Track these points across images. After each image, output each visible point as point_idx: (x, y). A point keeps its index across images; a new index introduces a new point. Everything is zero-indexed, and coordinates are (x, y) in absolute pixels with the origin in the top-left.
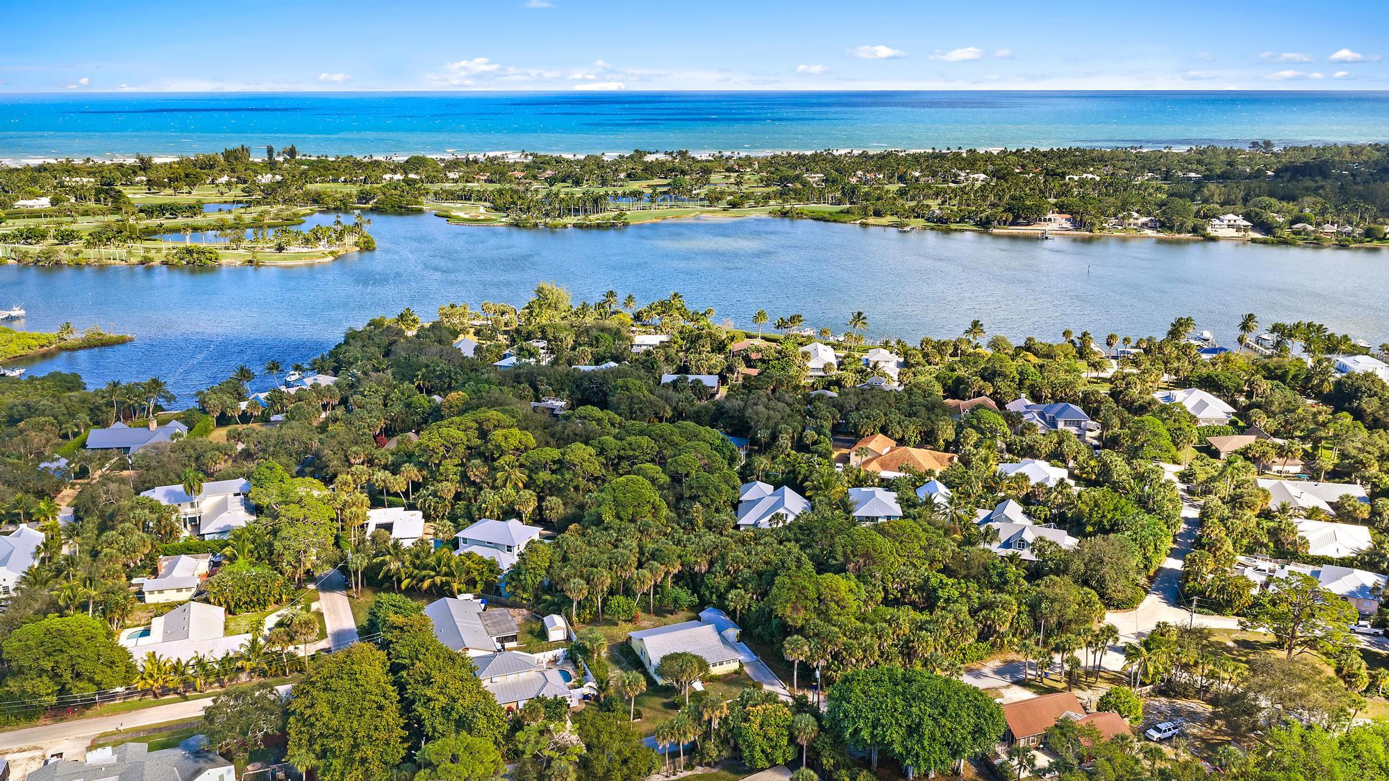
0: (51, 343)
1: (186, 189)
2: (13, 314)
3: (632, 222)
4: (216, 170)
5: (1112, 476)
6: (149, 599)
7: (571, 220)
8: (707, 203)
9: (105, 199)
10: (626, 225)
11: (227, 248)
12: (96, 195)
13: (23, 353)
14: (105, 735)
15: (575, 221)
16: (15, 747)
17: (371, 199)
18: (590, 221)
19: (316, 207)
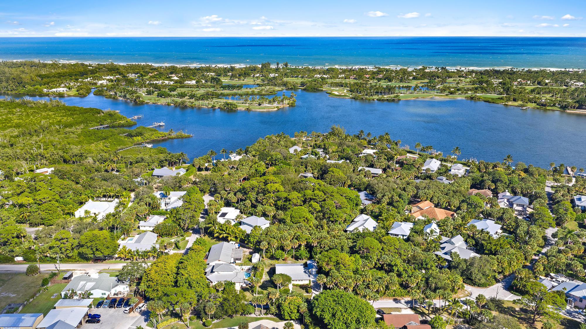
0: (166, 136)
1: (242, 78)
2: (161, 124)
3: (402, 99)
4: (256, 72)
5: (517, 231)
6: (141, 228)
7: (376, 97)
8: (439, 91)
9: (214, 81)
10: (399, 100)
11: (243, 103)
12: (211, 80)
13: (156, 139)
14: (104, 269)
15: (377, 98)
16: (79, 269)
17: (305, 85)
18: (384, 98)
19: (284, 88)
